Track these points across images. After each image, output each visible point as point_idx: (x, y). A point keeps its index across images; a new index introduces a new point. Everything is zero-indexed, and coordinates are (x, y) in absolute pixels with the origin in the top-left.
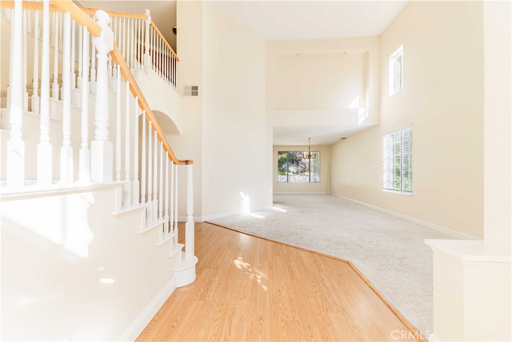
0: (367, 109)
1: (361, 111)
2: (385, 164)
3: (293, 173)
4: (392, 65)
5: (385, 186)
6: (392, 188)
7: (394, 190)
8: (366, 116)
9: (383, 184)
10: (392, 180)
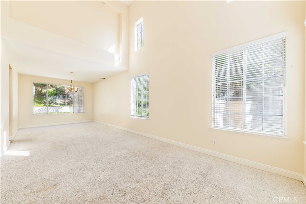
0: (120, 57)
1: (117, 57)
2: (132, 98)
3: (60, 104)
4: (136, 30)
5: (132, 114)
6: (135, 115)
7: (137, 116)
8: (121, 62)
9: (131, 112)
10: (135, 109)
